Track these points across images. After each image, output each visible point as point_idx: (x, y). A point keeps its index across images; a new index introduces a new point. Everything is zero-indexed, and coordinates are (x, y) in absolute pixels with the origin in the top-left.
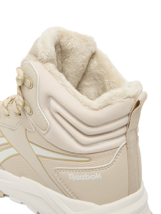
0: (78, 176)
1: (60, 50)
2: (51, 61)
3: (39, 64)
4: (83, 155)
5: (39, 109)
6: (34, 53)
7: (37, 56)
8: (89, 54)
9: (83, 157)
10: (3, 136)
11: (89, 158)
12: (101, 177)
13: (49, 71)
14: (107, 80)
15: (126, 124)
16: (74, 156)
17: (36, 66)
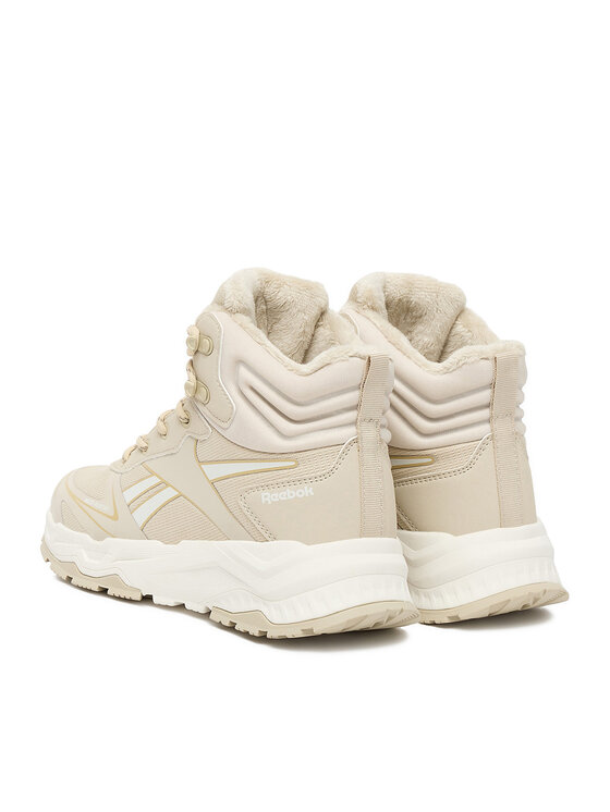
0: (276, 495)
1: (264, 307)
2: (245, 312)
3: (225, 315)
4: (286, 456)
5: (220, 386)
6: (220, 301)
7: (222, 304)
8: (315, 312)
9: (286, 460)
10: (152, 474)
11: (296, 460)
12: (312, 494)
13: (241, 325)
14: (328, 332)
15: (355, 403)
16: (274, 460)
17: (222, 318)
